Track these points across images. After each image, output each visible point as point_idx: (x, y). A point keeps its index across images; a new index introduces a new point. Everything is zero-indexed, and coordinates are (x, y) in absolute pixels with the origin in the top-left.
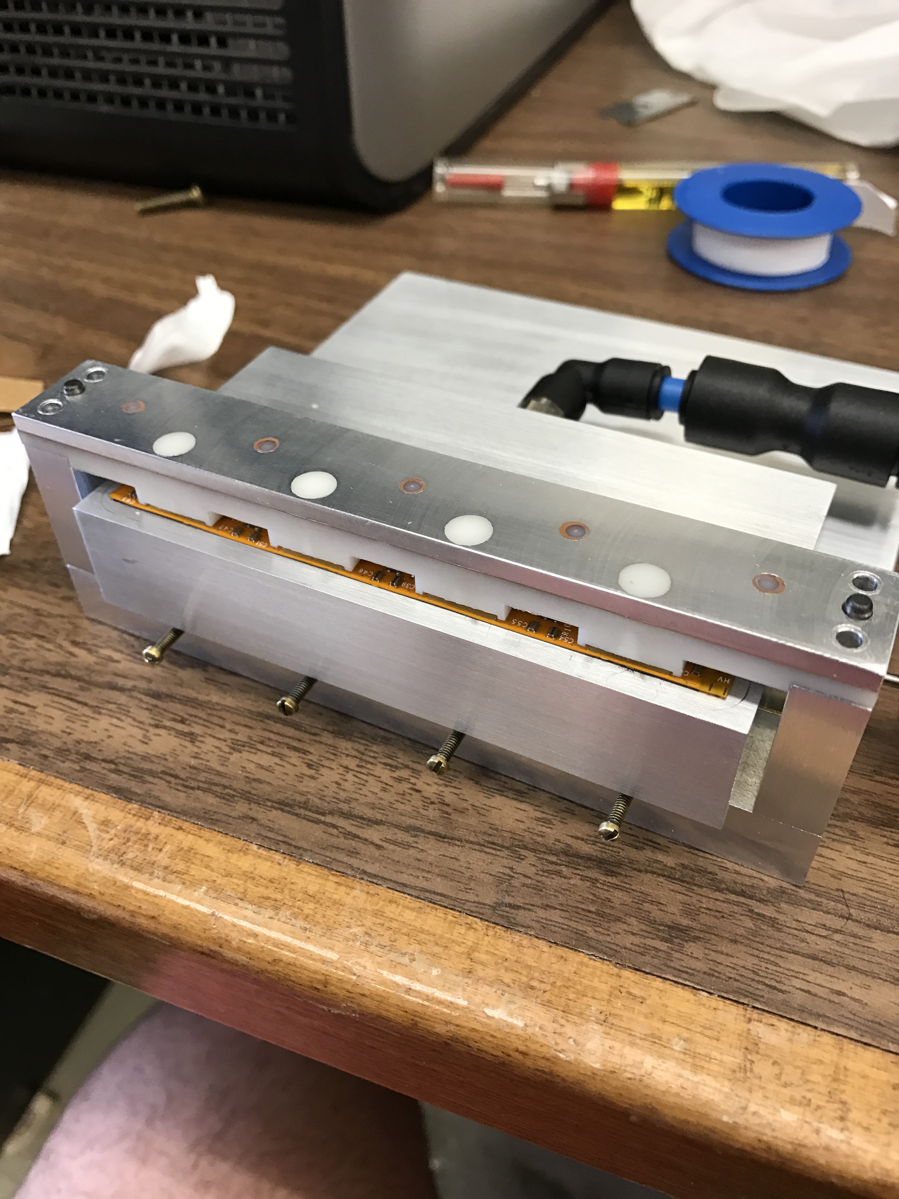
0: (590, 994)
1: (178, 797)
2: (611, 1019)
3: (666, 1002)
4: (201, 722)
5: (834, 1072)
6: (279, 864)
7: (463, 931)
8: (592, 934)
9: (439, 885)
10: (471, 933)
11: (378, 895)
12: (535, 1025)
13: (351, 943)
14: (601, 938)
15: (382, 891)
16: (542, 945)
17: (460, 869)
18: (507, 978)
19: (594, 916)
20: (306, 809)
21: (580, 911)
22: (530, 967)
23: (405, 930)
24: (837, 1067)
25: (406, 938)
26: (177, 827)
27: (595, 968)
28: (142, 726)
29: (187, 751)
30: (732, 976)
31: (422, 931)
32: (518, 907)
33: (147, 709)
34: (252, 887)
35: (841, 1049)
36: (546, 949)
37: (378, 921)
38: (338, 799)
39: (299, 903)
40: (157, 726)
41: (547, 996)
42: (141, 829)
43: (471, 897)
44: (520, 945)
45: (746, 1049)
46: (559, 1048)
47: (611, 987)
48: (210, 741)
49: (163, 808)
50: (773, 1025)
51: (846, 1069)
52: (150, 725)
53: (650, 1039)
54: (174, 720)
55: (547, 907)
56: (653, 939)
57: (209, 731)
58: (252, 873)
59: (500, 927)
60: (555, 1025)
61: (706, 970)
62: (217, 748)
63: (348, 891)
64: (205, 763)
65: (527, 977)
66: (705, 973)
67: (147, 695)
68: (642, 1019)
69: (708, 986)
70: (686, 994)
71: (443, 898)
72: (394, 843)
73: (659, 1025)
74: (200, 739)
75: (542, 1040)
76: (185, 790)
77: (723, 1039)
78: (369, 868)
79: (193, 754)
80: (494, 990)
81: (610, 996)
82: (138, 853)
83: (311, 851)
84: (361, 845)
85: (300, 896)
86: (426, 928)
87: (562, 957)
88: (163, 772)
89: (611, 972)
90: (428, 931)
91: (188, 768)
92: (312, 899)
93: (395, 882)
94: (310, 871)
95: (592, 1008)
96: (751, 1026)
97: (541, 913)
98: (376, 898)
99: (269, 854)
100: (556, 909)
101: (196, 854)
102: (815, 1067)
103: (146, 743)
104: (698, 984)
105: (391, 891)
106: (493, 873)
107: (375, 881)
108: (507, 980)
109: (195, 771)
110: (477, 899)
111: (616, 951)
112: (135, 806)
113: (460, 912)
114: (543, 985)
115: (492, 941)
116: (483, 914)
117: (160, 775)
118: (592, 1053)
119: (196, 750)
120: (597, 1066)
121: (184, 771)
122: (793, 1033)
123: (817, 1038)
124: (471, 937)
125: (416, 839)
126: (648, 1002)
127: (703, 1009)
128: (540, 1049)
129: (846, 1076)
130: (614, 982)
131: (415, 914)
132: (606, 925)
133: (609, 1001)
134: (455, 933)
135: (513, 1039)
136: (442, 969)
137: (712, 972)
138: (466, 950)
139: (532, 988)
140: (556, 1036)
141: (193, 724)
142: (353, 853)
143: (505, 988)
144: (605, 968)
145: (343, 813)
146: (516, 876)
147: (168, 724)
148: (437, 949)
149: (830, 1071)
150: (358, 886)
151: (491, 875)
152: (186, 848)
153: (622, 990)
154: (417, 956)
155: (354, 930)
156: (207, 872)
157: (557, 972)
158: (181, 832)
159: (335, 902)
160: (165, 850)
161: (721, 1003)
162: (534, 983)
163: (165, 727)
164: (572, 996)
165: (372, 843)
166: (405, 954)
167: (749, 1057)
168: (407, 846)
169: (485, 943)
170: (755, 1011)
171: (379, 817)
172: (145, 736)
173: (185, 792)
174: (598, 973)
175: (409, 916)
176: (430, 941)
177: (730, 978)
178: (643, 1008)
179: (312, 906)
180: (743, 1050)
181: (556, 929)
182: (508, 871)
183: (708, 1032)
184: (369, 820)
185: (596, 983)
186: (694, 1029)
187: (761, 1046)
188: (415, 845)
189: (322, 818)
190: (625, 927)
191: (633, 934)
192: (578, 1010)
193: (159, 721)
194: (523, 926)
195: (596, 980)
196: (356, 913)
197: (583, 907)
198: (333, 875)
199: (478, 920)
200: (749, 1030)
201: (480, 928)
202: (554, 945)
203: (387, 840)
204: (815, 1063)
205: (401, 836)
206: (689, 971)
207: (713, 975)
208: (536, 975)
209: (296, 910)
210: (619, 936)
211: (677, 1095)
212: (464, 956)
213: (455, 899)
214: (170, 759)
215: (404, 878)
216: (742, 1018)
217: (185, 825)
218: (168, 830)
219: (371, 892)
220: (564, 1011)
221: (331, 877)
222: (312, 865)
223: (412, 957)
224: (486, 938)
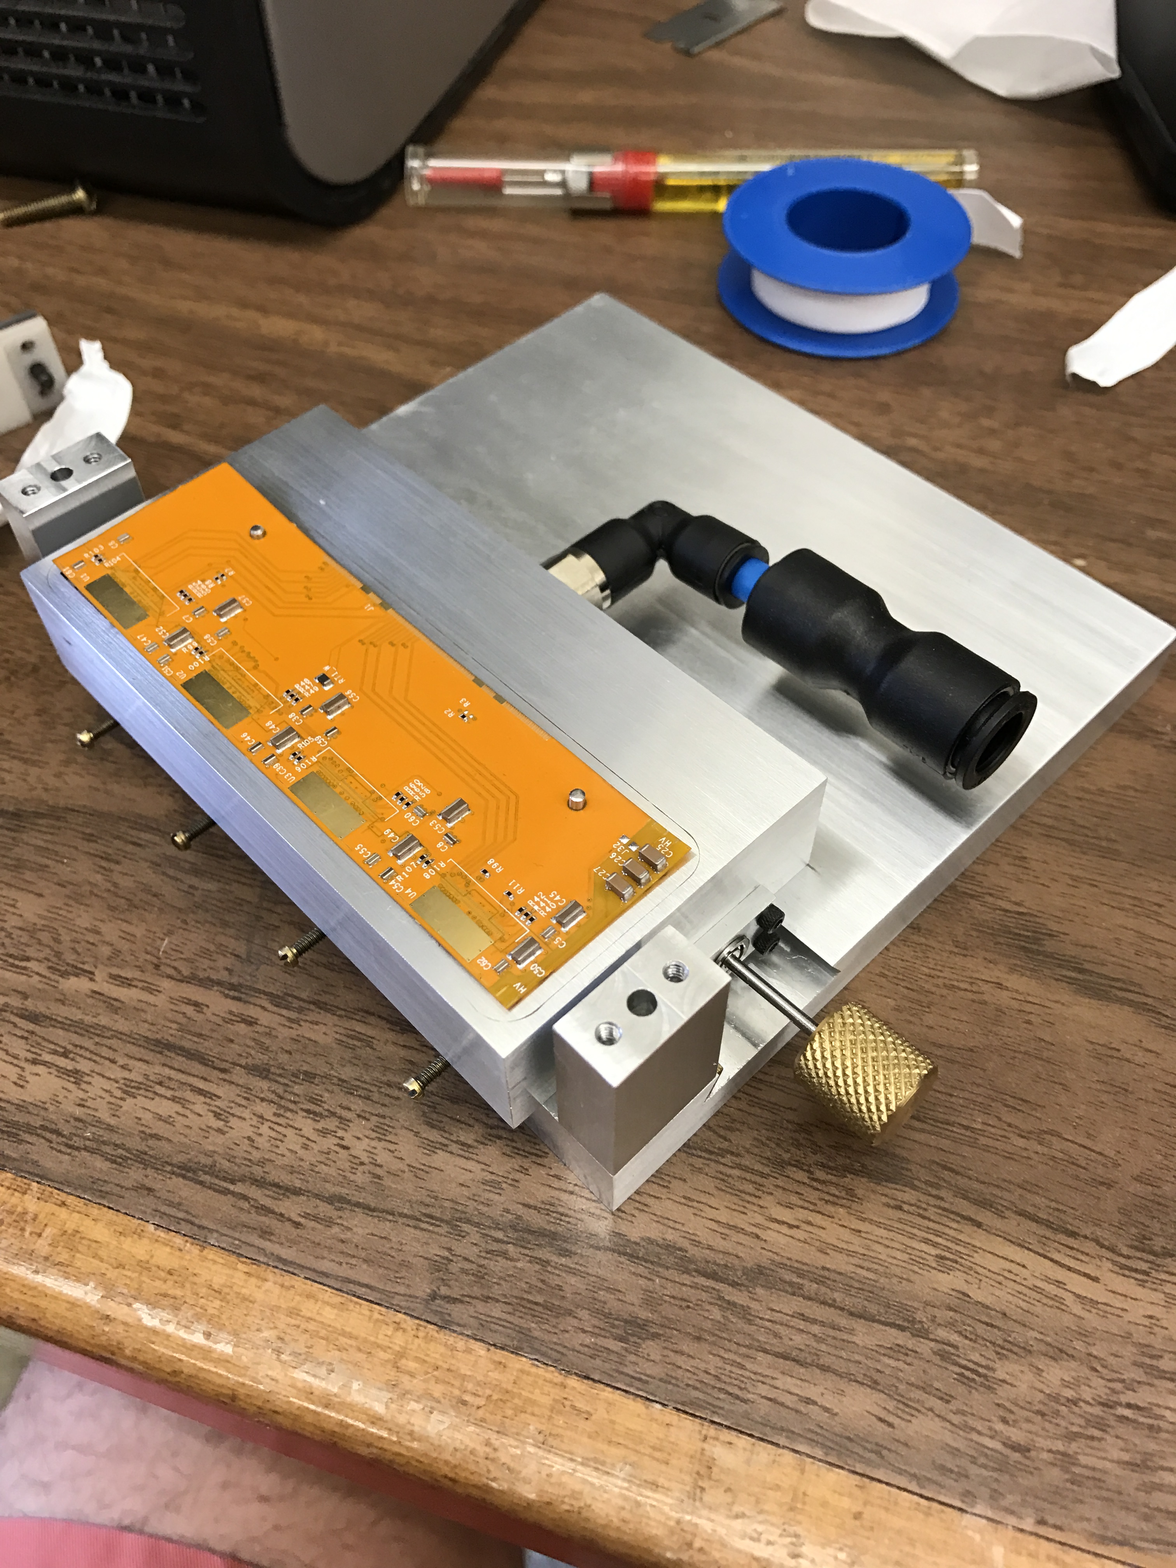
0: (529, 1410)
1: (61, 1162)
2: (550, 1440)
3: (613, 1418)
4: (88, 1054)
5: (792, 1500)
6: (180, 1250)
7: (389, 1333)
8: (536, 1334)
9: (364, 1274)
10: (399, 1333)
11: (293, 1287)
12: (465, 1449)
13: (261, 1351)
14: (546, 1337)
15: (298, 1283)
16: (480, 1349)
17: (389, 1252)
18: (438, 1390)
19: (540, 1309)
20: (212, 1174)
21: (524, 1303)
22: (464, 1377)
23: (323, 1333)
24: (795, 1491)
25: (324, 1342)
26: (59, 1202)
27: (537, 1376)
28: (15, 1062)
29: (71, 1096)
30: (690, 1383)
31: (344, 1334)
32: (455, 1300)
33: (22, 1037)
34: (148, 1281)
35: (803, 1471)
36: (483, 1352)
37: (293, 1322)
38: (250, 1160)
39: (202, 1300)
40: (34, 1062)
41: (480, 1413)
42: (16, 1206)
43: (402, 1289)
44: (453, 1349)
45: (698, 1473)
46: (492, 1476)
47: (554, 1400)
48: (97, 1080)
49: (42, 1177)
50: (730, 1443)
51: (804, 1494)
52: (27, 1060)
53: (592, 1464)
54: (55, 1052)
55: (487, 1299)
56: (605, 1337)
57: (97, 1069)
58: (148, 1262)
59: (432, 1327)
60: (488, 1450)
61: (663, 1375)
62: (106, 1091)
63: (260, 1283)
64: (93, 1113)
65: (460, 1389)
66: (661, 1380)
67: (22, 1017)
68: (585, 1440)
69: (664, 1396)
70: (638, 1406)
71: (368, 1291)
72: (316, 1218)
73: (604, 1447)
74: (86, 1079)
75: (473, 1467)
76: (69, 1151)
77: (674, 1462)
78: (285, 1253)
79: (79, 1102)
80: (421, 1406)
81: (552, 1411)
82: (13, 1240)
83: (217, 1231)
84: (276, 1222)
85: (203, 1291)
86: (348, 1329)
87: (500, 1363)
88: (43, 1127)
89: (556, 1380)
90: (350, 1333)
91: (72, 1120)
92: (217, 1295)
93: (314, 1270)
94: (216, 1258)
95: (531, 1427)
96: (706, 1446)
97: (481, 1306)
98: (292, 1291)
99: (167, 1237)
100: (497, 1301)
101: (83, 1238)
102: (770, 1493)
103: (22, 1087)
104: (652, 1394)
105: (309, 1282)
106: (429, 1256)
107: (291, 1270)
108: (436, 1394)
109: (80, 1125)
110: (408, 1292)
111: (562, 1354)
112: (9, 1175)
113: (387, 1307)
114: (478, 1399)
115: (423, 1345)
116: (413, 1310)
117: (39, 1131)
118: (527, 1481)
119: (81, 1094)
120: (532, 1496)
121: (67, 1125)
122: (752, 1452)
123: (778, 1459)
124: (399, 1340)
125: (340, 1213)
126: (594, 1417)
127: (655, 1425)
128: (472, 1477)
129: (804, 1503)
130: (556, 1393)
131: (336, 1311)
132: (554, 1321)
133: (550, 1418)
134: (381, 1336)
135: (441, 1465)
136: (364, 1383)
137: (669, 1379)
138: (392, 1357)
139: (464, 1403)
140: (488, 1462)
141: (78, 1058)
142: (266, 1233)
143: (434, 1404)
144: (549, 1376)
145: (256, 1180)
146: (455, 1259)
147: (47, 1057)
148: (360, 1357)
149: (788, 1499)
150: (270, 1276)
151: (426, 1259)
152: (70, 1232)
153: (567, 1403)
154: (336, 1366)
155: (266, 1334)
156: (96, 1262)
157: (495, 1382)
158: (64, 1209)
159: (245, 1299)
160: (44, 1235)
161: (676, 1418)
162: (467, 1398)
163: (45, 1063)
164: (509, 1412)
165: (289, 1220)
166: (323, 1363)
167: (700, 1483)
168: (329, 1223)
169: (414, 1347)
170: (713, 1426)
171: (298, 1184)
172: (21, 1077)
173: (69, 1154)
174: (541, 1382)
175: (329, 1314)
176: (351, 1346)
177: (688, 1385)
178: (588, 1426)
179: (217, 1303)
180: (695, 1475)
181: (497, 1327)
182: (447, 1254)
183: (657, 1454)
184: (287, 1189)
185: (537, 1395)
186: (643, 1451)
187: (715, 1469)
188: (339, 1221)
189: (232, 1187)
190: (575, 1322)
191: (584, 1331)
192: (514, 1430)
193: (35, 1053)
194: (459, 1325)
195: (537, 1391)
196: (268, 1313)
197: (530, 1297)
198: (243, 1263)
199: (408, 1318)
200: (703, 1450)
201: (409, 1329)
202: (492, 1348)
203: (306, 1216)
204: (771, 1489)
205: (325, 1209)
206: (644, 1377)
207: (670, 1383)
208: (470, 1386)
209: (198, 1309)
210: (567, 1335)
211: (618, 1529)
212: (389, 1366)
213: (383, 1291)
214: (52, 1108)
215: (325, 1266)
216: (698, 1436)
217: (70, 1200)
218: (50, 1207)
219: (286, 1284)
220: (498, 1432)
221: (240, 1266)
222: (219, 1250)
223: (330, 1368)
224: (416, 1340)
